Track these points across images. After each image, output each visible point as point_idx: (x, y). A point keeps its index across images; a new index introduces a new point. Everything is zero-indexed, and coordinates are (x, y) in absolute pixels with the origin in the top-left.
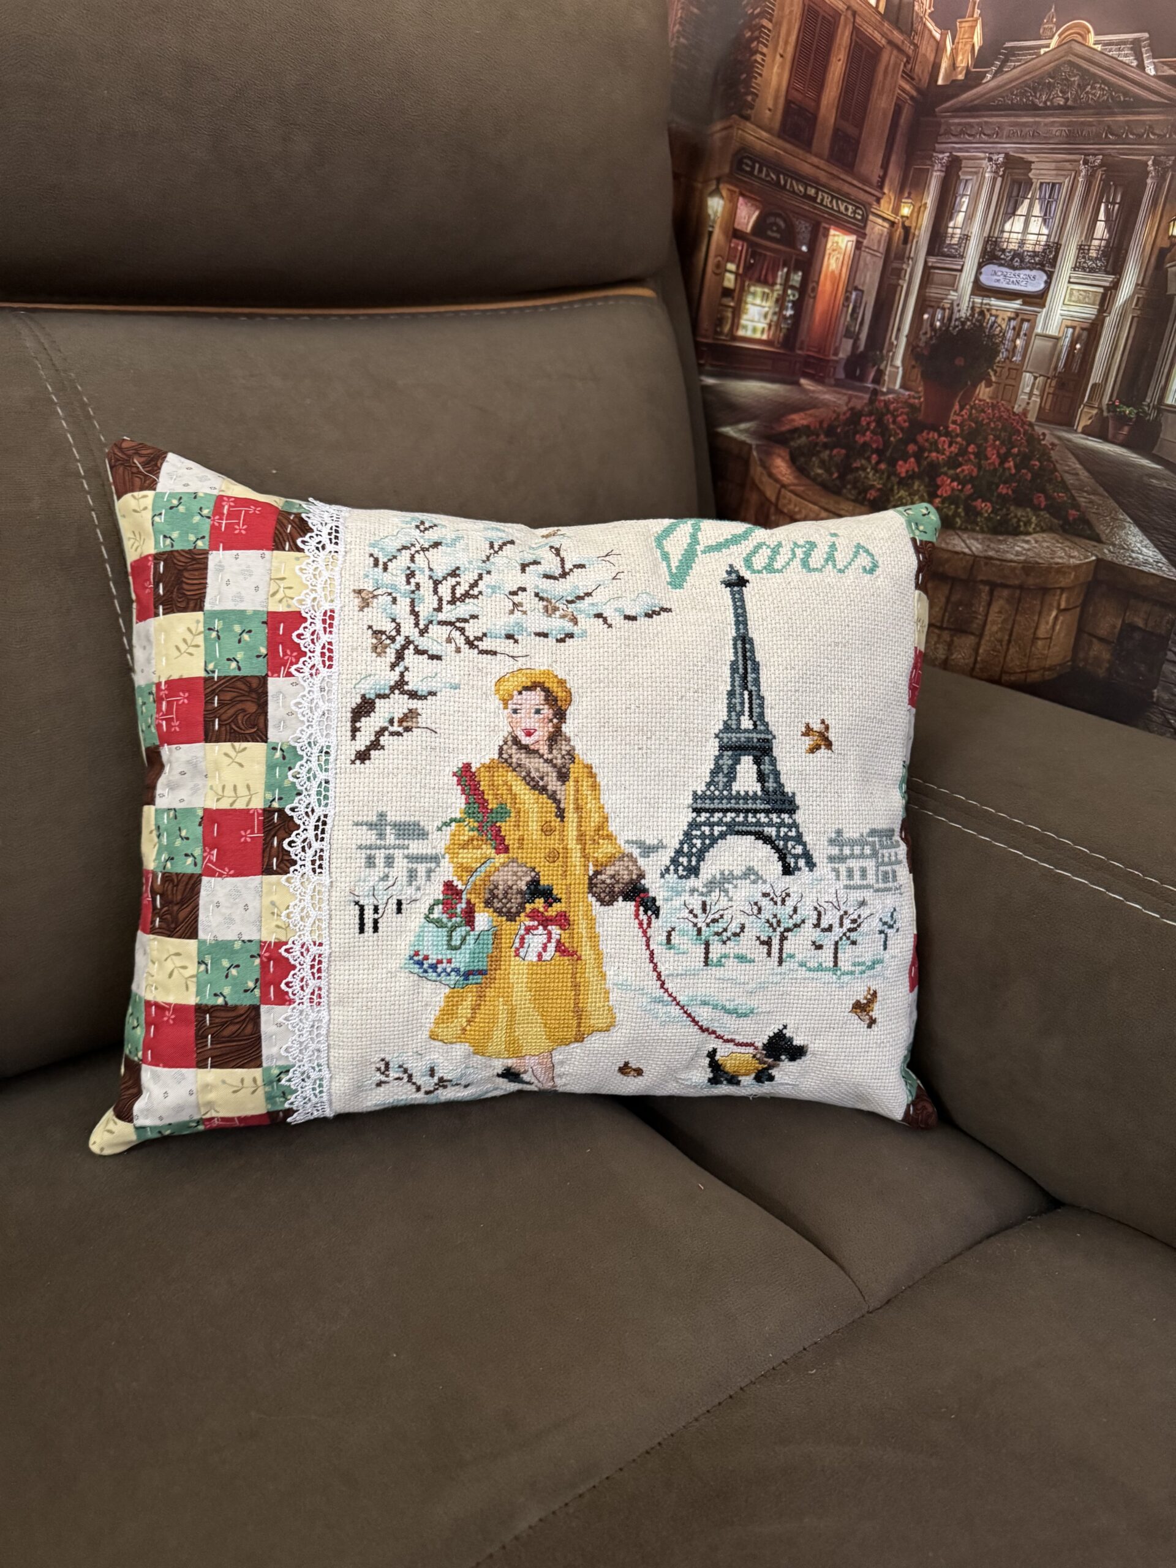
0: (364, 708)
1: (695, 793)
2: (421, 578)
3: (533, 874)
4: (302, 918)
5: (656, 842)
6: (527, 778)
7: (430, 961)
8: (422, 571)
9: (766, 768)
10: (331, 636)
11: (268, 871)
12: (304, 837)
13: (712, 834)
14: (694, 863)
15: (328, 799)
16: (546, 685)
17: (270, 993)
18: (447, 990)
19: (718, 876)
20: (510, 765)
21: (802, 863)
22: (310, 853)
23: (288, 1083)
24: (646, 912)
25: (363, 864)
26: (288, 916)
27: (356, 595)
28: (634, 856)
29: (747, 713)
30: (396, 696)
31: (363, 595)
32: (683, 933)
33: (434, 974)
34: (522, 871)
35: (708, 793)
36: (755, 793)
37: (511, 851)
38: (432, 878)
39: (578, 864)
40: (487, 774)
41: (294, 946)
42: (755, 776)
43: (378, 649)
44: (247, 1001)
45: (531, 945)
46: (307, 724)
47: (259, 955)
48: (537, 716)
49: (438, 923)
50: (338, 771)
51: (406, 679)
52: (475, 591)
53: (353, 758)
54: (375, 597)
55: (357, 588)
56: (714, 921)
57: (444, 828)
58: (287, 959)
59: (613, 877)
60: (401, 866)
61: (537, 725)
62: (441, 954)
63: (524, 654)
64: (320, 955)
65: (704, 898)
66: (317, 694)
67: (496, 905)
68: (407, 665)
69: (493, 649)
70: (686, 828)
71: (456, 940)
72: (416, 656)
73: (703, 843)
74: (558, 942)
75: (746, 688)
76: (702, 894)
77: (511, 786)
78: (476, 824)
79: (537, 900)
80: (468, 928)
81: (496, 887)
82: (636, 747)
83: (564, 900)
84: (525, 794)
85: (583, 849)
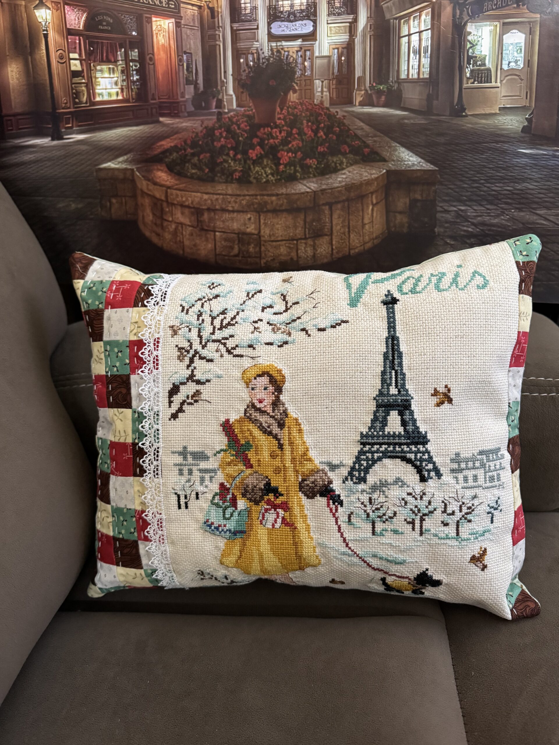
0: (174, 390)
1: (362, 433)
2: (206, 316)
3: (267, 480)
4: (151, 500)
5: (338, 462)
6: (261, 427)
7: (215, 525)
8: (206, 312)
9: (407, 417)
10: (158, 352)
11: (135, 475)
12: (149, 458)
13: (373, 458)
14: (362, 475)
15: (159, 439)
16: (271, 373)
17: (141, 535)
18: (226, 541)
20: (251, 419)
21: (433, 474)
22: (152, 467)
23: (157, 577)
24: (334, 503)
25: (177, 474)
26: (145, 498)
27: (171, 328)
28: (325, 471)
29: (394, 384)
30: (190, 383)
31: (174, 328)
32: (358, 516)
33: (218, 532)
34: (261, 478)
35: (370, 433)
36: (400, 433)
37: (254, 467)
38: (214, 481)
39: (293, 475)
40: (238, 425)
41: (149, 514)
42: (400, 422)
43: (180, 358)
44: (132, 538)
45: (269, 519)
46: (148, 399)
47: (135, 516)
48: (266, 391)
49: (217, 505)
50: (163, 424)
51: (195, 373)
52: (234, 322)
53: (170, 417)
54: (180, 329)
55: (171, 324)
56: (377, 509)
57: (218, 455)
58: (146, 520)
59: (313, 483)
60: (196, 474)
61: (266, 396)
62: (221, 522)
63: (258, 356)
64: (161, 519)
65: (370, 496)
66: (152, 384)
67: (248, 496)
68: (195, 365)
69: (241, 354)
70: (357, 454)
71: (228, 515)
72: (200, 360)
73: (368, 463)
74: (283, 518)
75: (394, 369)
76: (369, 493)
77: (252, 431)
78: (234, 453)
79: (270, 494)
80: (234, 509)
81: (247, 486)
83: (285, 495)
84: (260, 436)
85: (295, 466)
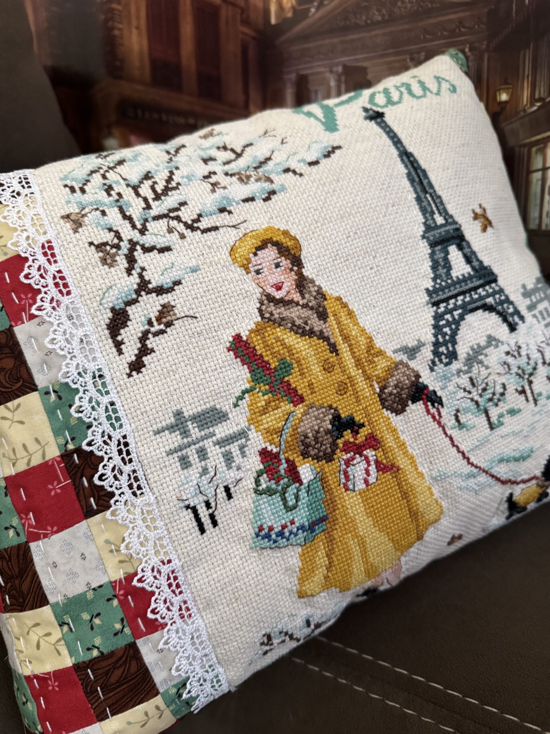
0: (118, 320)
1: (427, 290)
2: (120, 188)
3: (332, 411)
4: (141, 544)
5: (416, 343)
6: (295, 328)
7: (276, 530)
8: (117, 182)
9: (467, 251)
10: (57, 264)
11: (89, 513)
12: (111, 466)
13: (454, 319)
14: (451, 349)
15: (120, 420)
16: (275, 239)
17: (140, 627)
18: (300, 550)
19: (471, 352)
20: (274, 321)
21: (517, 319)
22: (124, 479)
23: (188, 696)
25: (179, 468)
26: (127, 547)
27: (66, 220)
28: (405, 362)
29: (436, 212)
30: (145, 297)
31: (72, 217)
32: (467, 410)
33: (284, 540)
34: (323, 413)
35: (437, 286)
36: (469, 273)
37: (306, 398)
38: (247, 452)
39: (366, 386)
40: (259, 337)
41: (145, 574)
42: (463, 259)
43: (107, 261)
44: (121, 642)
45: (356, 475)
46: (69, 356)
47: (115, 596)
48: (279, 269)
49: (269, 492)
50: (119, 389)
51: (147, 278)
52: (173, 184)
53: (128, 371)
54: (84, 216)
55: (63, 213)
56: (484, 390)
57: (240, 402)
58: (143, 589)
59: (396, 386)
60: (215, 454)
61: (282, 277)
62: (284, 518)
63: (242, 220)
64: (173, 572)
65: (469, 375)
66: (68, 324)
67: (312, 453)
68: (142, 265)
69: (213, 225)
70: (433, 322)
71: (291, 500)
72: (147, 254)
73: (451, 329)
74: (377, 462)
75: (426, 192)
76: (466, 372)
77: (283, 340)
78: (267, 387)
79: (345, 433)
80: (297, 485)
81: (306, 437)
82: (368, 268)
83: (367, 423)
84: (298, 343)
85: (364, 372)
